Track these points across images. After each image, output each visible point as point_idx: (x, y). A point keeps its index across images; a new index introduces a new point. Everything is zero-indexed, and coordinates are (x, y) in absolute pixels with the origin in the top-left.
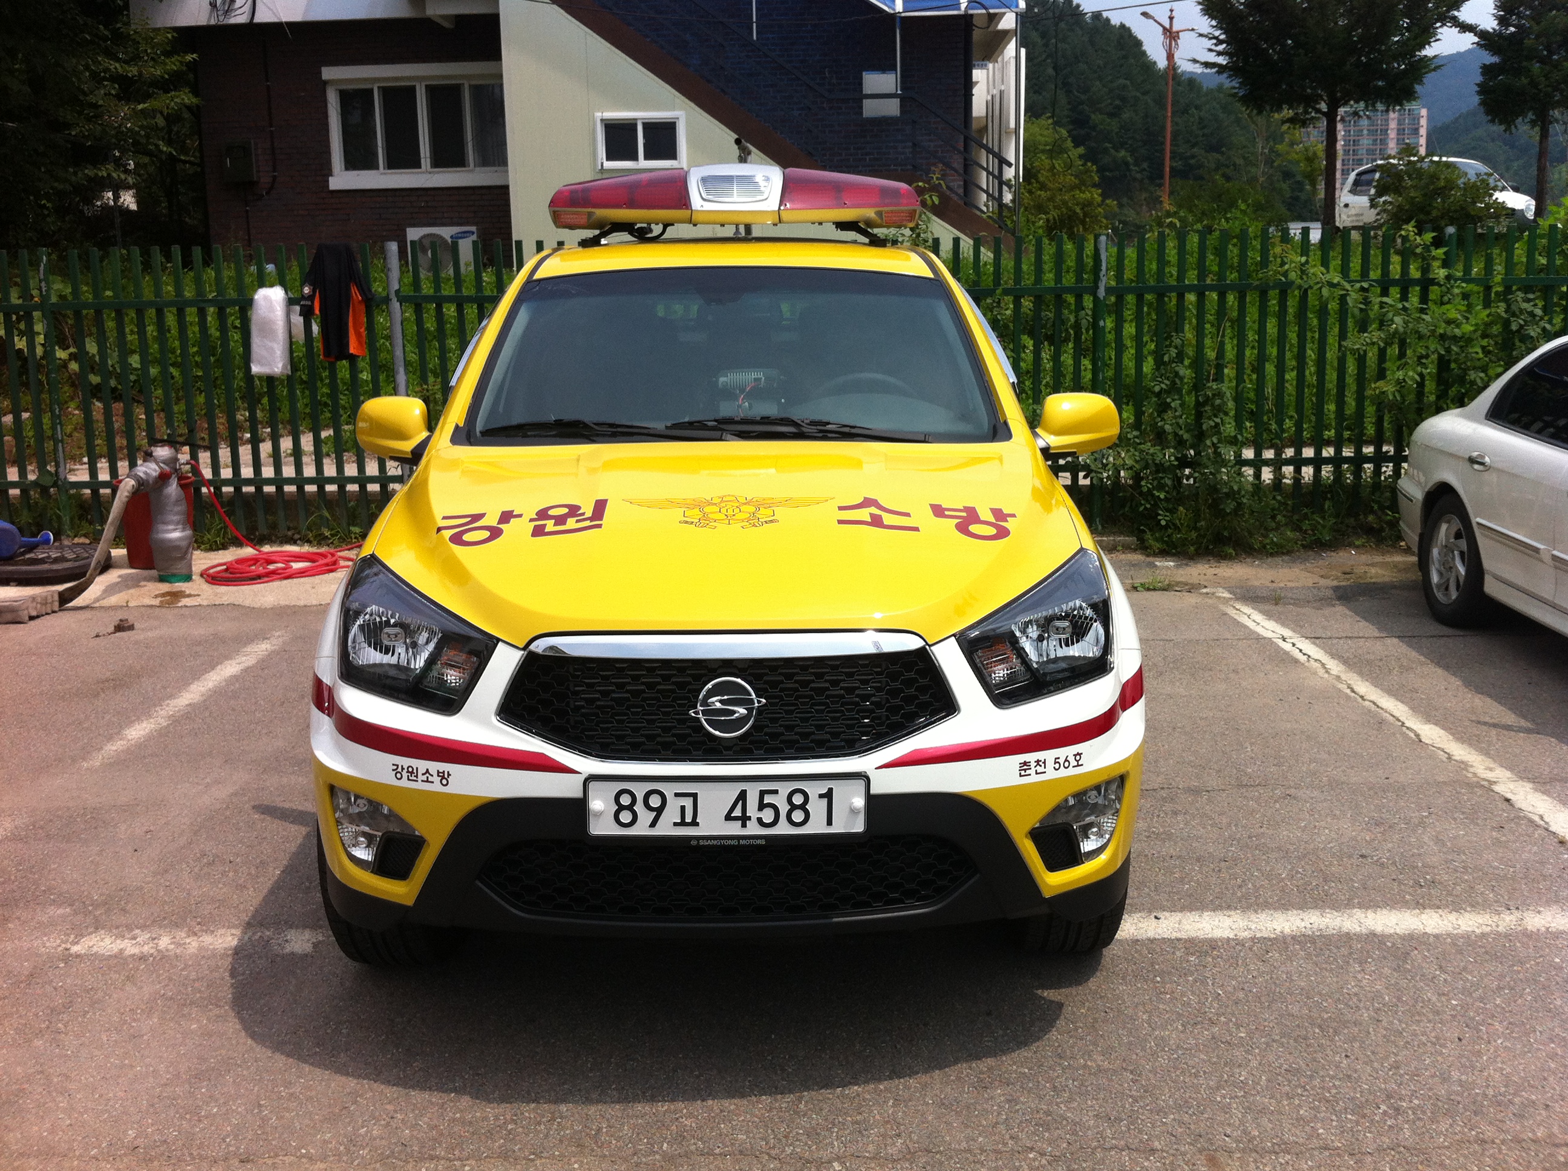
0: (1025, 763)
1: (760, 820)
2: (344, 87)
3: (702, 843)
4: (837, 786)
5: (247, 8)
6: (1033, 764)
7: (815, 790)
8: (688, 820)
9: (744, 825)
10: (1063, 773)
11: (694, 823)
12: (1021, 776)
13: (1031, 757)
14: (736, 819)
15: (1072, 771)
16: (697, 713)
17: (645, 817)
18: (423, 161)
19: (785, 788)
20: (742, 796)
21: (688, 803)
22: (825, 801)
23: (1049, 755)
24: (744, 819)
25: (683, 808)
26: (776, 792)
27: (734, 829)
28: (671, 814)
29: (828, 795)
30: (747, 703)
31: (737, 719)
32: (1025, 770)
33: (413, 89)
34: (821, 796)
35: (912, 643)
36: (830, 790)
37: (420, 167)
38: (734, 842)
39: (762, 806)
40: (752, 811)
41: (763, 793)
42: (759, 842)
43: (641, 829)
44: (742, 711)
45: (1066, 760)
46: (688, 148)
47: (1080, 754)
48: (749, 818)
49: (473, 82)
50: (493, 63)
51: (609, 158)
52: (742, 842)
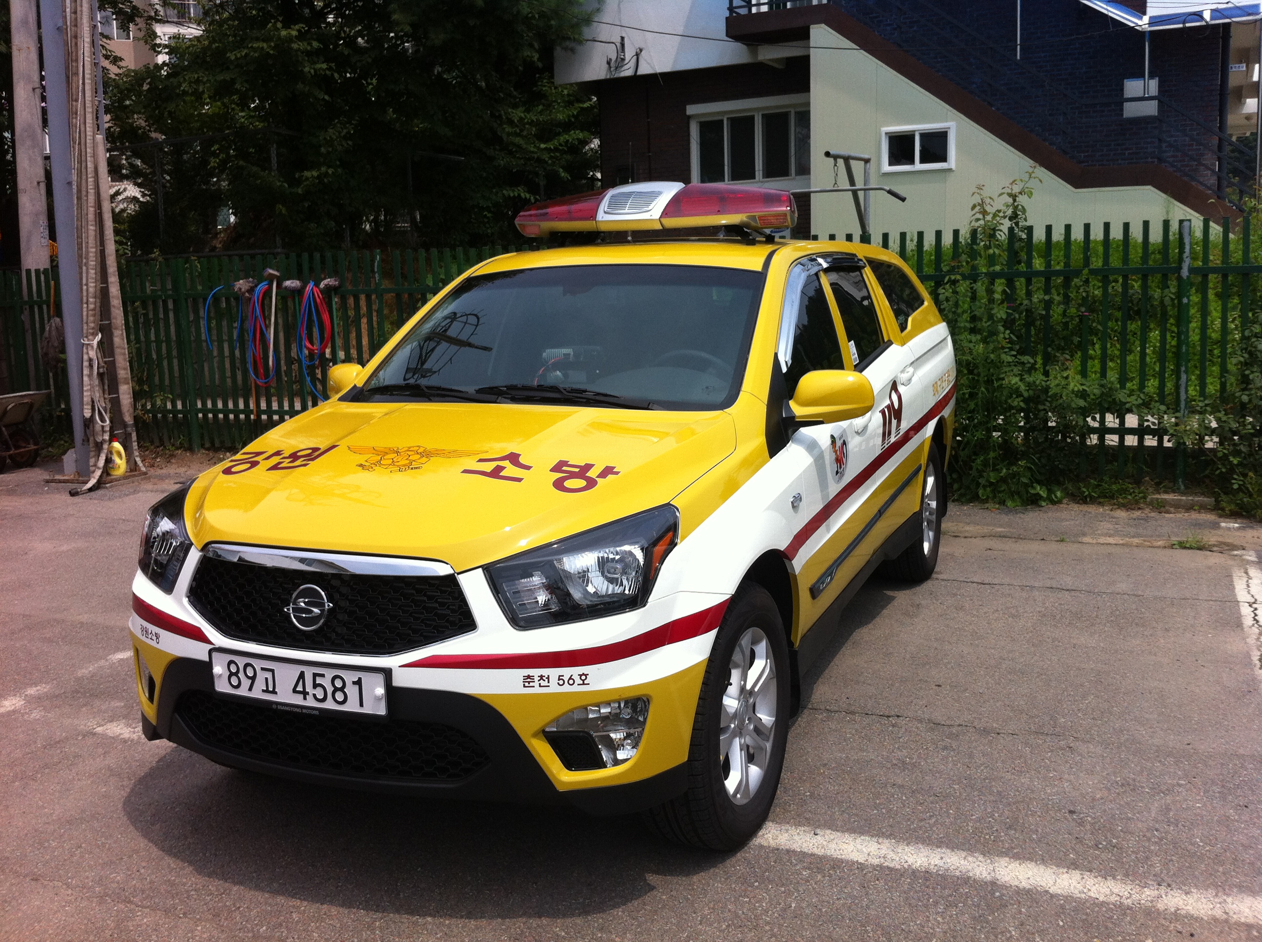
0: (529, 677)
1: (314, 695)
2: (703, 120)
3: (279, 707)
4: (366, 678)
5: (632, 64)
6: (536, 679)
7: (350, 677)
8: (271, 689)
9: (305, 698)
10: (566, 688)
11: (274, 692)
12: (524, 686)
13: (535, 672)
14: (299, 692)
15: (576, 688)
16: (288, 609)
17: (246, 683)
18: (757, 173)
19: (330, 673)
20: (302, 676)
21: (269, 675)
22: (357, 687)
23: (553, 673)
24: (305, 693)
25: (267, 679)
26: (323, 676)
27: (298, 700)
28: (260, 685)
29: (359, 683)
30: (321, 605)
31: (313, 617)
32: (529, 682)
33: (752, 118)
34: (354, 683)
35: (442, 570)
36: (360, 679)
37: (754, 178)
38: (298, 710)
39: (315, 686)
40: (309, 688)
41: (315, 675)
42: (315, 712)
43: (243, 692)
44: (316, 610)
45: (570, 678)
46: (957, 153)
47: (586, 675)
48: (308, 693)
49: (798, 110)
50: (803, 95)
51: (890, 164)
52: (304, 711)
